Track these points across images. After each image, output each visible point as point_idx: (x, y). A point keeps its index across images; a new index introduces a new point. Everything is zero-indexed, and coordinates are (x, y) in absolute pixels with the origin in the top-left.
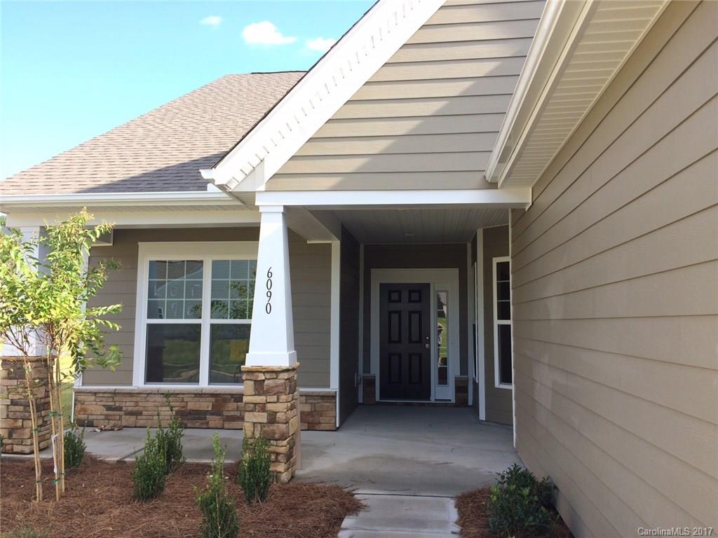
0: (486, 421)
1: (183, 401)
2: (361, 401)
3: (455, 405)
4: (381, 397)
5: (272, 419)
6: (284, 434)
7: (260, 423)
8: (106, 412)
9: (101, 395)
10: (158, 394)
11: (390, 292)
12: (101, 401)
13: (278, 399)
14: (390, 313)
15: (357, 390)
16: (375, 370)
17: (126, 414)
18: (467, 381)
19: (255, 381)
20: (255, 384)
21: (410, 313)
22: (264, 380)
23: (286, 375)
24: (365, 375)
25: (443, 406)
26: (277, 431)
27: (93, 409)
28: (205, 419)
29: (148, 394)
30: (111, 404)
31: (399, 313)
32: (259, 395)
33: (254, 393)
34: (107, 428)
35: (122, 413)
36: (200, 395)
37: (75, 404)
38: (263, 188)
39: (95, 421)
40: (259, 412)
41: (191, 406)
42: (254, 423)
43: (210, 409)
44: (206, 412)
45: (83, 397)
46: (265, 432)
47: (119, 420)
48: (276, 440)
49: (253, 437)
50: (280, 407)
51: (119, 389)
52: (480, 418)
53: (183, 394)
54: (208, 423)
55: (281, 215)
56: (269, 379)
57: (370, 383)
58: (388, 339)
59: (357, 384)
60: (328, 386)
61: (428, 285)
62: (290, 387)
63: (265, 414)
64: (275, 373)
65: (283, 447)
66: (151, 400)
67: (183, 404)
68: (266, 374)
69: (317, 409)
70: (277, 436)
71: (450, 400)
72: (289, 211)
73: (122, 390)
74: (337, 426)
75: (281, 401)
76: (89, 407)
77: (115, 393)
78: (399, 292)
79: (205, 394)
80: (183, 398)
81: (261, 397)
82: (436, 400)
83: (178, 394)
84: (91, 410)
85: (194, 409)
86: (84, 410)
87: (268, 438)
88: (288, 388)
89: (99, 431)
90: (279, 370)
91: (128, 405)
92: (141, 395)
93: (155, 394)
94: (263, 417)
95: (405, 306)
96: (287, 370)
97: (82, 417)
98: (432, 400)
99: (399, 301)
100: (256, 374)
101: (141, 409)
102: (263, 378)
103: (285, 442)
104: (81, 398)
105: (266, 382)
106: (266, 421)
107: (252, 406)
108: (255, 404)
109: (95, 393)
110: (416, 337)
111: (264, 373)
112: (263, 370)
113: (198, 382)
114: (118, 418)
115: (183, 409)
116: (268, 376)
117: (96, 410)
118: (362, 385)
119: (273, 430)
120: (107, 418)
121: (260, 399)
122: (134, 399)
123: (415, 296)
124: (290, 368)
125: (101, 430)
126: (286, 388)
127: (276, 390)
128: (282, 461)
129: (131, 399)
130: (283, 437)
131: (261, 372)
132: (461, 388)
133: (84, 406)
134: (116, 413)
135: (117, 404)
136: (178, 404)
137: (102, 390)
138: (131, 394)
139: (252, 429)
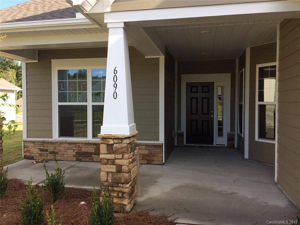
0: (249, 159)
1: (79, 147)
2: (176, 145)
3: (228, 148)
4: (187, 143)
5: (119, 169)
6: (127, 180)
7: (111, 172)
8: (39, 152)
9: (37, 143)
10: (66, 143)
11: (192, 87)
12: (37, 146)
13: (123, 156)
14: (192, 98)
15: (173, 139)
16: (184, 129)
17: (50, 153)
18: (234, 135)
19: (107, 144)
20: (107, 147)
21: (203, 98)
22: (113, 144)
23: (128, 141)
24: (178, 131)
25: (220, 147)
26: (123, 178)
27: (33, 150)
28: (91, 157)
29: (61, 143)
30: (42, 148)
31: (197, 98)
32: (110, 153)
33: (107, 152)
34: (39, 161)
35: (48, 153)
36: (88, 144)
37: (24, 148)
38: (109, 10)
39: (34, 157)
40: (110, 165)
41: (84, 150)
42: (108, 172)
43: (94, 151)
44: (91, 153)
45: (28, 144)
46: (115, 178)
47: (47, 156)
48: (122, 184)
49: (107, 181)
50: (124, 162)
51: (45, 140)
52: (246, 157)
53: (79, 143)
54: (93, 159)
55: (122, 29)
56: (116, 143)
57: (181, 135)
58: (190, 112)
59: (174, 136)
60: (158, 140)
61: (213, 83)
62: (131, 149)
63: (115, 167)
64: (120, 139)
65: (127, 188)
66: (63, 146)
67: (79, 149)
68: (114, 140)
69: (152, 152)
70: (122, 181)
71: (224, 145)
72: (128, 27)
73: (47, 141)
74: (164, 162)
75: (124, 158)
76: (31, 149)
77: (44, 142)
78: (197, 87)
79: (90, 143)
80: (79, 145)
81: (112, 155)
82: (216, 145)
83: (76, 143)
84: (32, 151)
85: (85, 151)
86: (29, 151)
87: (116, 182)
88: (129, 149)
89: (35, 162)
90: (123, 137)
91: (51, 148)
92: (57, 144)
93: (64, 143)
94: (113, 169)
95: (200, 95)
96: (128, 138)
97: (28, 154)
98: (215, 144)
99: (197, 92)
100: (108, 140)
101: (58, 151)
102: (112, 142)
103: (128, 185)
104: (27, 144)
105: (115, 145)
106: (115, 171)
107: (106, 161)
108: (108, 160)
109: (34, 142)
110: (205, 111)
111: (113, 139)
112: (112, 138)
113: (87, 137)
114: (46, 155)
115: (79, 151)
116: (116, 141)
117: (35, 151)
118: (176, 137)
119: (120, 177)
120: (41, 155)
121: (111, 156)
122: (54, 145)
123: (205, 89)
124: (131, 136)
125: (36, 162)
126: (128, 149)
127: (122, 150)
128: (127, 197)
129: (52, 145)
130: (126, 182)
131: (111, 138)
132: (231, 139)
133: (28, 149)
134: (45, 152)
135: (45, 148)
136: (76, 148)
137: (37, 140)
138: (52, 143)
139: (106, 176)
